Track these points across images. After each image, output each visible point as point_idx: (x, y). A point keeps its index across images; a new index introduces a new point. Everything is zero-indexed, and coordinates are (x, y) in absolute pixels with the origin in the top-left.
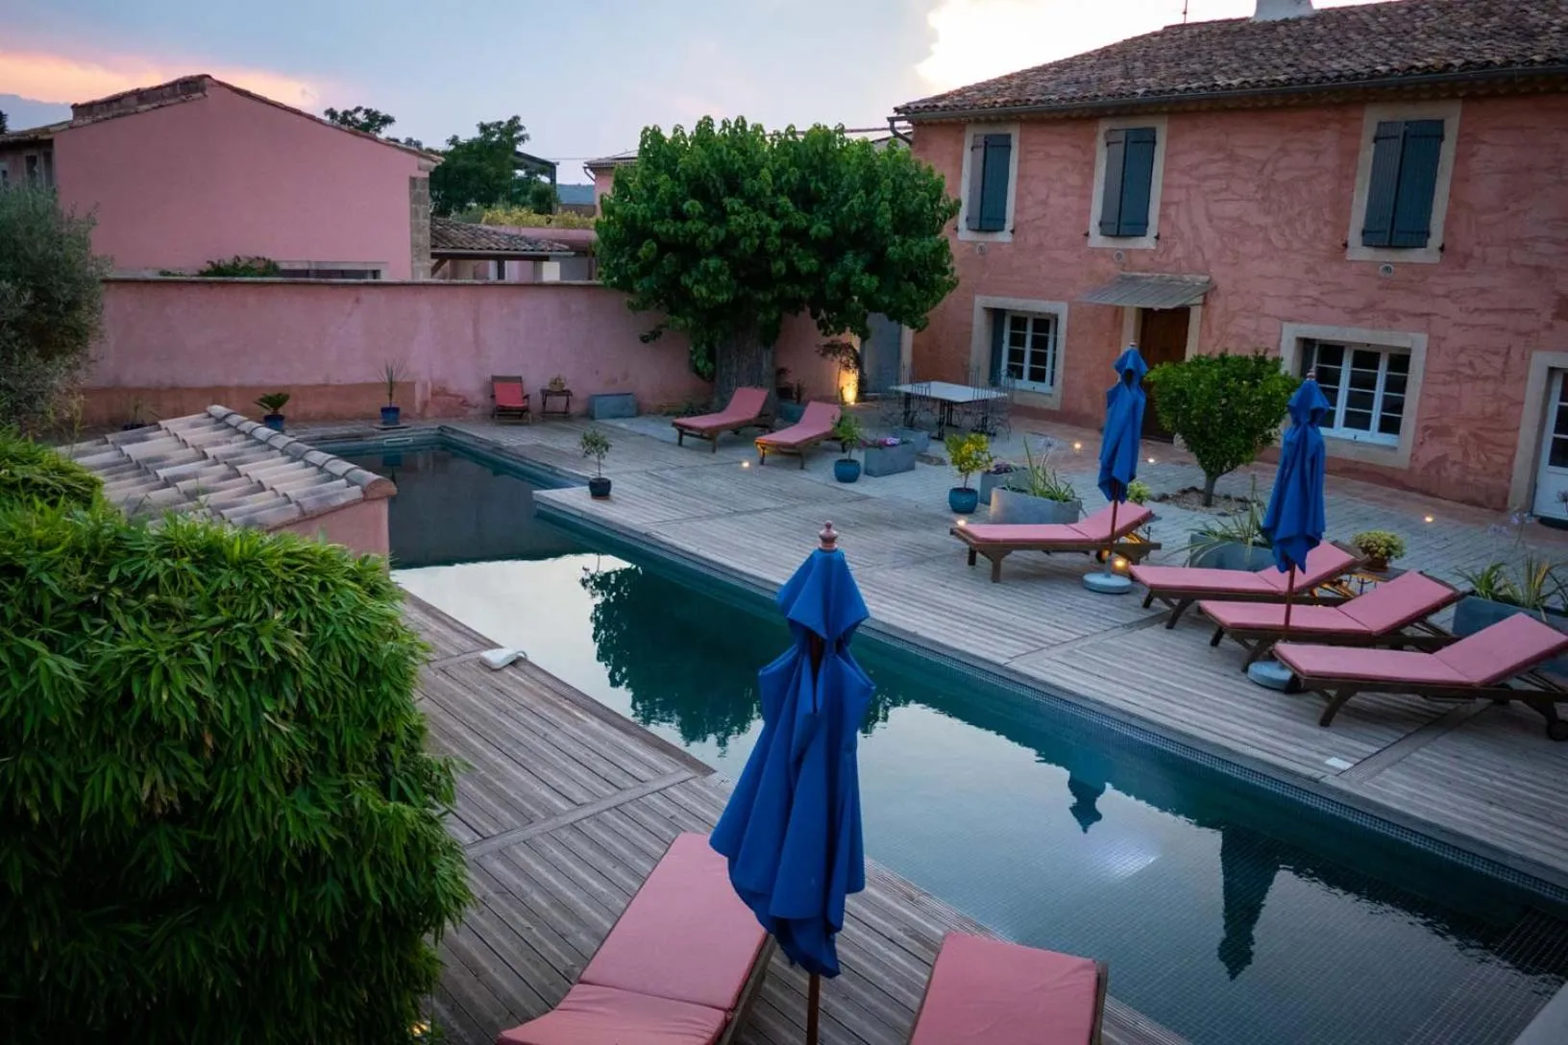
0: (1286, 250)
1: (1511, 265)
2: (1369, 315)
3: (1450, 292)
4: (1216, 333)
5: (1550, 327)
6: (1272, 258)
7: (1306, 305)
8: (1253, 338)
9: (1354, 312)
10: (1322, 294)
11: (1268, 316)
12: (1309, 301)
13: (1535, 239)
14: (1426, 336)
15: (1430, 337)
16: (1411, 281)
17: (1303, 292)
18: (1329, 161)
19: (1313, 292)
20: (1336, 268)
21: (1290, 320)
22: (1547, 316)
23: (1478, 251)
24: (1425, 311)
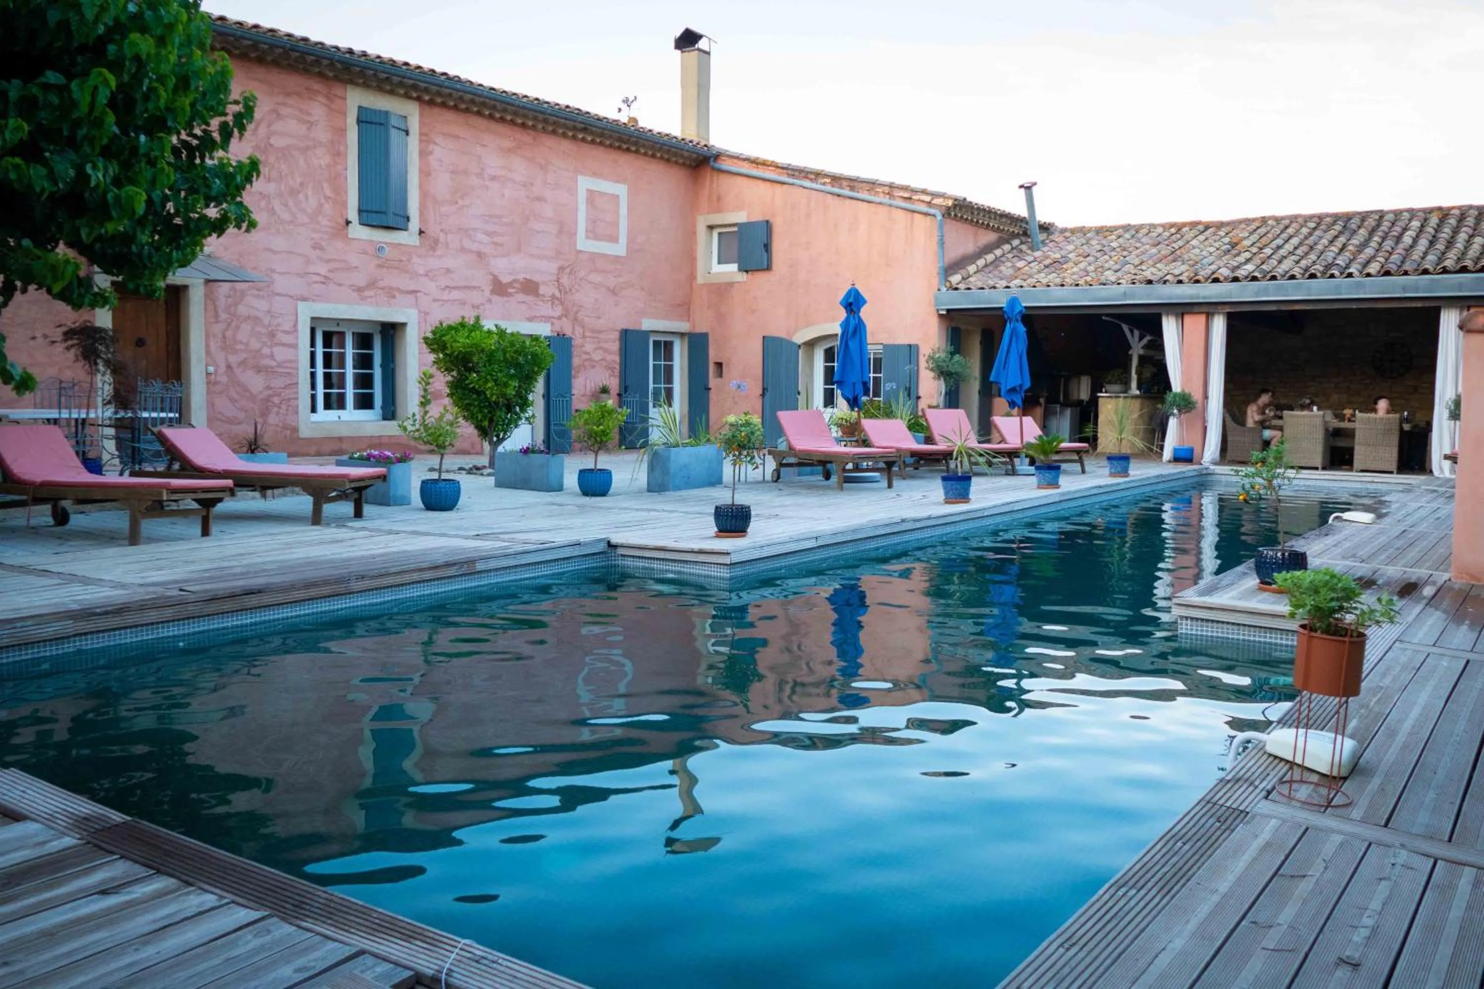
0: (292, 222)
1: (463, 250)
2: (372, 293)
3: (430, 271)
4: (223, 316)
5: (490, 301)
6: (278, 231)
7: (316, 282)
8: (266, 321)
9: (360, 290)
10: (330, 271)
11: (279, 295)
12: (317, 278)
13: (476, 230)
14: (416, 311)
15: (420, 311)
16: (401, 261)
17: (313, 269)
18: (322, 134)
19: (323, 269)
20: (339, 244)
21: (304, 299)
22: (487, 293)
23: (442, 237)
24: (412, 288)
